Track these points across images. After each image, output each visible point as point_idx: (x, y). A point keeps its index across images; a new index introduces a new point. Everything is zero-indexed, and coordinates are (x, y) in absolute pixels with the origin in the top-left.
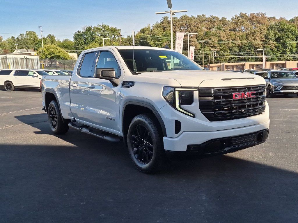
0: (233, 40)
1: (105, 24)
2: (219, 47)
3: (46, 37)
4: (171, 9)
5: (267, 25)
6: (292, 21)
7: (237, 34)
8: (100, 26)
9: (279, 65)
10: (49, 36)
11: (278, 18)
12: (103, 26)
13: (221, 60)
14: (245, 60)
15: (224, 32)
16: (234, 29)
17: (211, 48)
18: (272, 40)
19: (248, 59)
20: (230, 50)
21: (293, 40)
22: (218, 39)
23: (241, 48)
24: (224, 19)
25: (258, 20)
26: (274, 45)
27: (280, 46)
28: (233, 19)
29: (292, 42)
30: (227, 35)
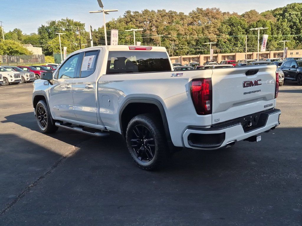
0: (191, 34)
1: (69, 18)
2: (178, 41)
3: (12, 31)
4: (102, 8)
5: (221, 20)
6: (243, 16)
7: (194, 28)
8: (64, 20)
9: (230, 57)
10: (16, 30)
11: (231, 13)
12: (67, 20)
13: (180, 53)
14: (201, 53)
15: (183, 27)
16: (191, 24)
17: (170, 42)
18: (225, 33)
19: (204, 51)
20: (188, 43)
21: (243, 34)
22: (176, 33)
23: (197, 41)
24: (181, 14)
25: (213, 15)
26: (226, 38)
27: (233, 39)
28: (190, 13)
29: (243, 36)
30: (185, 29)
